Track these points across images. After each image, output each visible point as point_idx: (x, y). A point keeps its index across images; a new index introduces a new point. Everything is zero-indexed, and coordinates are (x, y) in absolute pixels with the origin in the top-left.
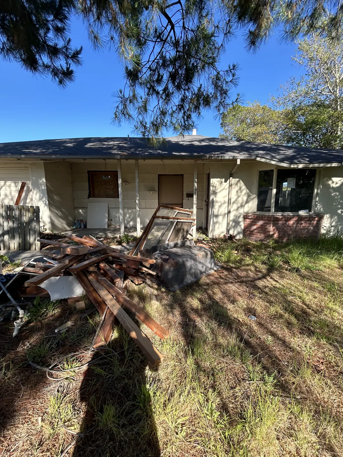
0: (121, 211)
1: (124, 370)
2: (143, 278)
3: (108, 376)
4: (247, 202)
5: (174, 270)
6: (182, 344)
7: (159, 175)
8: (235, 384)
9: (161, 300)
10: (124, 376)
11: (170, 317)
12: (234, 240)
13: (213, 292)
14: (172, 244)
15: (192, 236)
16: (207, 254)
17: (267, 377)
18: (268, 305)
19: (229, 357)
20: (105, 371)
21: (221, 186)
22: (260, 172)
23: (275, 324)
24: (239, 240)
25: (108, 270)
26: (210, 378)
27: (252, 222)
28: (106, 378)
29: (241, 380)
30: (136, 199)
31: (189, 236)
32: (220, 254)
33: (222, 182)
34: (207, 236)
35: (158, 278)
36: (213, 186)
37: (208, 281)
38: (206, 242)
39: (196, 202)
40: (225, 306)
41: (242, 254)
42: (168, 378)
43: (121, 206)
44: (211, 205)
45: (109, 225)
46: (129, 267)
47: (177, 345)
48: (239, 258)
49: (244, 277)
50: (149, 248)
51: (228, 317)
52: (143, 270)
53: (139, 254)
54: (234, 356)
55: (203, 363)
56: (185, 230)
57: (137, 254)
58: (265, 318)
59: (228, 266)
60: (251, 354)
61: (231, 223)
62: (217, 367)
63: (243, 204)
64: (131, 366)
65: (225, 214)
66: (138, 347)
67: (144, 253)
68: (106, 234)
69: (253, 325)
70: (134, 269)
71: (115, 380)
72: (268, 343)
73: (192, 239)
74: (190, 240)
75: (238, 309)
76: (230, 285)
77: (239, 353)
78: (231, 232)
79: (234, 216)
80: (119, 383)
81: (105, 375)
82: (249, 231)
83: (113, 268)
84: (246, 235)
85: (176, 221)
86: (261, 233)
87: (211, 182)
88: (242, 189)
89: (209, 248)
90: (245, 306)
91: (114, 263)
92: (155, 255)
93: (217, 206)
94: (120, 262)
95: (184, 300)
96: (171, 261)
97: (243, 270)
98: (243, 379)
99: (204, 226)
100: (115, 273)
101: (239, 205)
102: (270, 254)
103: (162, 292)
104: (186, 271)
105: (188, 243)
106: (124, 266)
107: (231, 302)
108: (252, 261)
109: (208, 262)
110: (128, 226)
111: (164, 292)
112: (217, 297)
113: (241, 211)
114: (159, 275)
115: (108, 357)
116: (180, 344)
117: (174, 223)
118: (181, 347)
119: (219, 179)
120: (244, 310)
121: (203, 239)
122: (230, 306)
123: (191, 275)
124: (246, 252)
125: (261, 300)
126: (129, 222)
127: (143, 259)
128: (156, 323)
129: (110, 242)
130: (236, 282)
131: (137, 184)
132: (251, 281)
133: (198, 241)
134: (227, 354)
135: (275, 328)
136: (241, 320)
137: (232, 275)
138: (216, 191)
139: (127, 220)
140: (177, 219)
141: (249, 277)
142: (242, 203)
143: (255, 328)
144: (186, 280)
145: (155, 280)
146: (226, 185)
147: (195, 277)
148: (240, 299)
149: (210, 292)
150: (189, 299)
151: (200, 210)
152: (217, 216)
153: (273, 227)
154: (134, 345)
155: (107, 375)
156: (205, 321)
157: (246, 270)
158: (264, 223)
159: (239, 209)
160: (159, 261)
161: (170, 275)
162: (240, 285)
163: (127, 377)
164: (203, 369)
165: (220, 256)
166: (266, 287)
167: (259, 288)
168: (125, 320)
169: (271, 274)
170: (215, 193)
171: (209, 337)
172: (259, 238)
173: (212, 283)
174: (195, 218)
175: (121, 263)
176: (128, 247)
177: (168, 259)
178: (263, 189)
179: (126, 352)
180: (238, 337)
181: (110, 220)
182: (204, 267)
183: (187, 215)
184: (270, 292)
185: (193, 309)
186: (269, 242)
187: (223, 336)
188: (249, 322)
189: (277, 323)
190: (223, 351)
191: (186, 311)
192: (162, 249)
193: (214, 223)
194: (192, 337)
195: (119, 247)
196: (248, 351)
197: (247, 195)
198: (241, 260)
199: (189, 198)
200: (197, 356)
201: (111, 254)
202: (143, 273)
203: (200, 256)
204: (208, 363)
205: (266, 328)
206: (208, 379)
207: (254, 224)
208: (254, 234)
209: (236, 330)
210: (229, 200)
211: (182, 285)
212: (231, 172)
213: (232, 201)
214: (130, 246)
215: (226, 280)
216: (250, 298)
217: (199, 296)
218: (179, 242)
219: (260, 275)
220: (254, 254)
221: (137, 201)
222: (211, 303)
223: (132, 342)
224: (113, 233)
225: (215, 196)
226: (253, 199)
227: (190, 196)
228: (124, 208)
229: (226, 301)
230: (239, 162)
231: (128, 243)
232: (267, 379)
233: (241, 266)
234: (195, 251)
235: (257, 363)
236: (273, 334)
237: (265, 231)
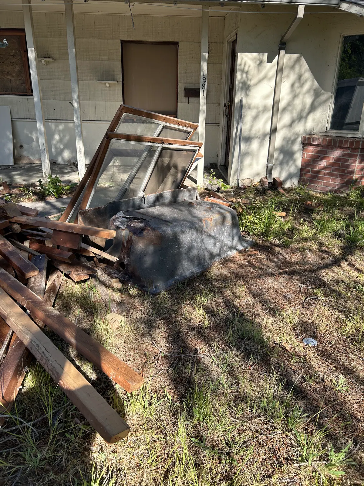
0: (40, 126)
1: (47, 456)
2: (88, 268)
3: (14, 469)
4: (313, 108)
5: (155, 252)
6: (170, 397)
7: (123, 42)
8: (271, 470)
9: (128, 312)
10: (48, 467)
11: (147, 345)
12: (281, 190)
13: (235, 293)
14: (151, 197)
15: (195, 182)
16: (224, 218)
17: (333, 453)
18: (341, 316)
19: (263, 418)
20: (6, 460)
21: (259, 71)
22: (346, 39)
23: (352, 352)
24: (290, 190)
25: (11, 253)
26: (223, 461)
27: (319, 152)
28: (9, 473)
29: (284, 461)
30: (71, 98)
31: (187, 182)
32: (251, 218)
33: (261, 62)
34: (226, 181)
35: (124, 269)
36: (243, 71)
37: (225, 272)
38: (224, 194)
39: (204, 107)
40: (257, 320)
41: (295, 218)
42: (138, 466)
43: (38, 114)
44: (236, 115)
45: (16, 160)
46: (58, 247)
47: (158, 399)
48: (288, 226)
49: (296, 263)
50: (102, 206)
51: (263, 341)
52: (89, 252)
53: (80, 218)
54: (272, 418)
55: (210, 432)
56: (180, 168)
57: (76, 220)
58: (334, 341)
59: (265, 241)
60: (304, 412)
61: (276, 155)
62: (237, 439)
63: (304, 114)
64: (62, 446)
65: (265, 136)
66: (76, 409)
67: (92, 217)
68: (11, 177)
69: (312, 355)
70: (70, 250)
71: (29, 475)
72: (339, 388)
73: (195, 189)
74: (189, 191)
75: (283, 325)
76: (269, 279)
77: (282, 411)
78: (275, 174)
79: (284, 139)
80: (38, 481)
81: (6, 467)
82: (312, 171)
83: (25, 250)
84: (304, 181)
85: (160, 146)
86: (336, 176)
87: (239, 61)
88: (302, 78)
89: (230, 206)
90: (296, 320)
91: (27, 239)
92: (114, 220)
93: (248, 116)
94: (41, 236)
95: (176, 311)
96: (149, 234)
97: (294, 250)
98: (287, 459)
99: (220, 162)
100: (27, 260)
101: (295, 115)
102: (352, 216)
103: (131, 296)
104: (180, 254)
105: (184, 196)
106: (49, 244)
107: (269, 313)
108: (314, 231)
109: (226, 235)
110: (60, 160)
111: (135, 296)
112: (242, 304)
113: (300, 128)
114: (126, 261)
115: (12, 431)
116: (164, 397)
117: (155, 152)
118: (168, 404)
119: (255, 54)
120: (295, 328)
121: (218, 189)
122: (267, 321)
123: (191, 260)
124: (303, 214)
125: (327, 308)
126: (60, 152)
127: (87, 230)
128: (115, 359)
129: (21, 195)
130: (280, 273)
131: (72, 62)
132: (311, 271)
133: (208, 193)
134: (259, 412)
135: (352, 360)
136: (288, 347)
137: (271, 260)
138: (249, 82)
139: (56, 148)
140: (162, 142)
141: (307, 263)
142: (302, 110)
143: (315, 361)
144: (180, 271)
145: (116, 271)
146: (270, 68)
147: (200, 264)
148: (287, 306)
149: (228, 293)
150: (186, 309)
151: (214, 127)
152: (248, 139)
153: (361, 162)
154: (68, 405)
155: (10, 468)
156: (217, 351)
157: (302, 250)
158: (344, 155)
159: (293, 126)
160: (124, 233)
161: (148, 261)
162: (288, 280)
163: (53, 470)
164: (209, 445)
165: (252, 223)
166: (338, 282)
167: (325, 284)
168: (48, 355)
169: (350, 257)
170: (246, 87)
171: (223, 380)
172: (329, 185)
173: (232, 276)
174: (201, 140)
175: (41, 239)
176: (58, 204)
177: (142, 230)
178: (346, 83)
179: (50, 422)
180: (281, 380)
181: (18, 146)
182: (218, 245)
183: (184, 135)
184: (346, 291)
185: (193, 328)
186: (348, 195)
187: (252, 379)
188: (302, 350)
189: (356, 350)
190: (251, 409)
191: (179, 332)
192: (130, 209)
193: (243, 155)
194: (190, 383)
195: (40, 206)
196: (298, 408)
197: (312, 93)
198: (292, 231)
199: (192, 99)
200: (199, 420)
201: (16, 218)
202: (91, 259)
203: (211, 223)
204: (221, 433)
205: (335, 360)
206: (220, 463)
207: (322, 156)
208: (321, 178)
209: (278, 365)
210: (276, 103)
211: (171, 281)
212: (283, 37)
213: (282, 104)
214: (64, 203)
215: (260, 269)
216: (306, 304)
217: (205, 301)
218: (167, 193)
219: (328, 259)
220: (318, 217)
221: (76, 105)
222: (230, 316)
223: (65, 399)
224: (26, 175)
225: (247, 95)
226: (325, 101)
227: (193, 93)
228: (46, 120)
229: (259, 309)
230: (301, 13)
231: (59, 196)
232: (333, 457)
233: (292, 242)
234: (200, 212)
235: (315, 427)
236: (349, 372)
237: (343, 171)
